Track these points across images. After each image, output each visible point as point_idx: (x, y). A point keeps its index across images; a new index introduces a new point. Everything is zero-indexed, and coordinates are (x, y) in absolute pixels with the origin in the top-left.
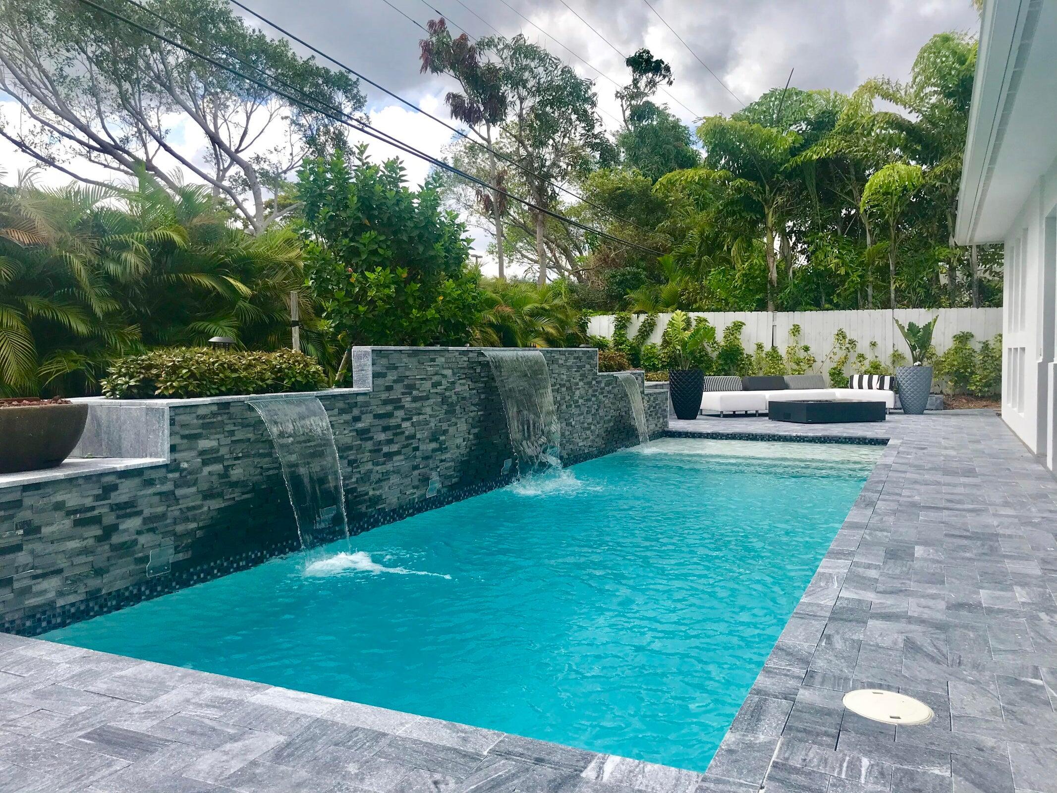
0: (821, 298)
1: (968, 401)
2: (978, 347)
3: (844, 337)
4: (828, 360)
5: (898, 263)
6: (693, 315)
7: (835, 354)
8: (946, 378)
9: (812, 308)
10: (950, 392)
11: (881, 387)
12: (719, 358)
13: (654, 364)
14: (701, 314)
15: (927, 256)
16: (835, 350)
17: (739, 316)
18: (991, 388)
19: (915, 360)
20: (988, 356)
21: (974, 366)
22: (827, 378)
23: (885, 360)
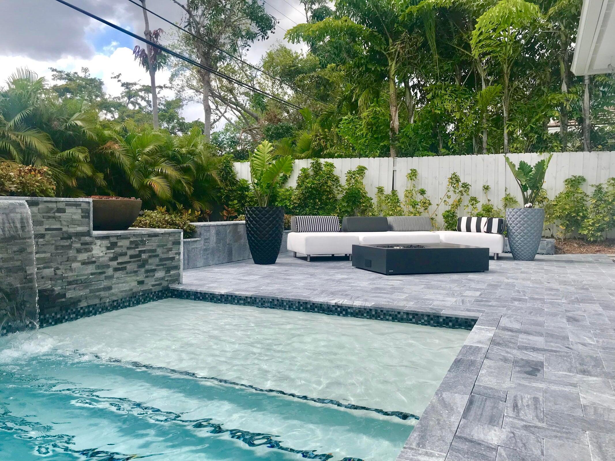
0: (439, 144)
1: (580, 247)
2: (590, 191)
3: (458, 181)
4: (443, 203)
5: (511, 110)
6: (322, 161)
7: (449, 197)
8: (558, 222)
9: (430, 153)
10: (561, 236)
11: (489, 231)
12: (343, 200)
13: (286, 205)
14: (330, 160)
15: (540, 102)
16: (449, 194)
17: (363, 162)
18: (604, 233)
19: (526, 202)
20: (601, 200)
21: (586, 210)
22: (440, 220)
23: (497, 204)
